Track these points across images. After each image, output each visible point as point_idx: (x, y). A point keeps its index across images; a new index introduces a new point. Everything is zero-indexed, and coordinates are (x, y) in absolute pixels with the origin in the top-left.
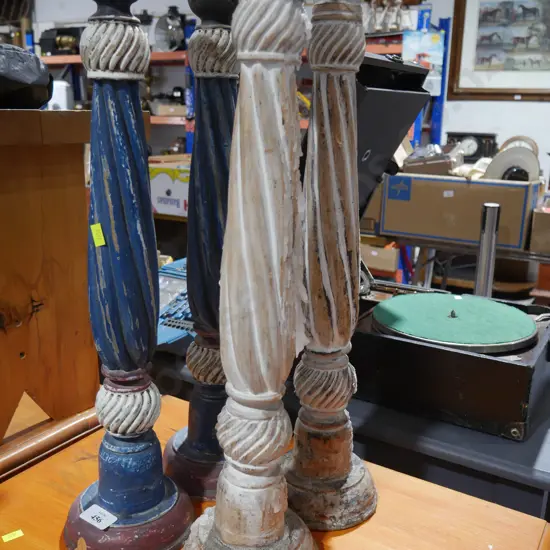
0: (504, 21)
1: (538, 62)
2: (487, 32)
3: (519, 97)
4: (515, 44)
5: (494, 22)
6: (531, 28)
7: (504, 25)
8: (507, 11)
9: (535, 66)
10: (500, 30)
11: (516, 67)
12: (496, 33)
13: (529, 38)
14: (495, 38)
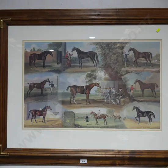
0: (57, 66)
1: (103, 117)
2: (37, 78)
3: (85, 161)
4: (73, 95)
5: (44, 66)
6: (89, 76)
7: (58, 71)
8: (59, 54)
9: (101, 121)
10: (53, 77)
11: (77, 122)
12: (48, 81)
13: (89, 88)
14: (47, 85)
